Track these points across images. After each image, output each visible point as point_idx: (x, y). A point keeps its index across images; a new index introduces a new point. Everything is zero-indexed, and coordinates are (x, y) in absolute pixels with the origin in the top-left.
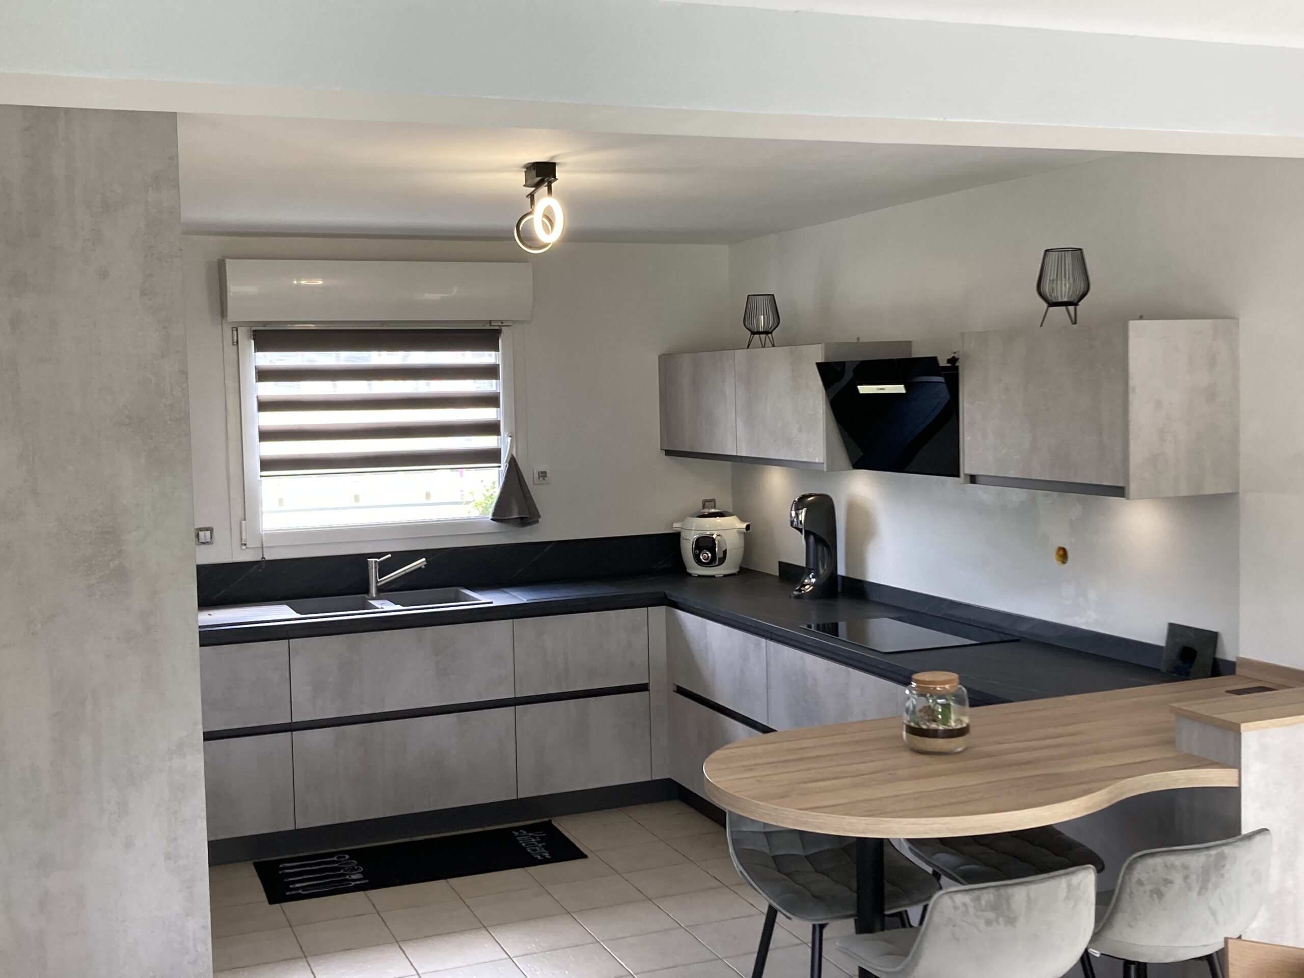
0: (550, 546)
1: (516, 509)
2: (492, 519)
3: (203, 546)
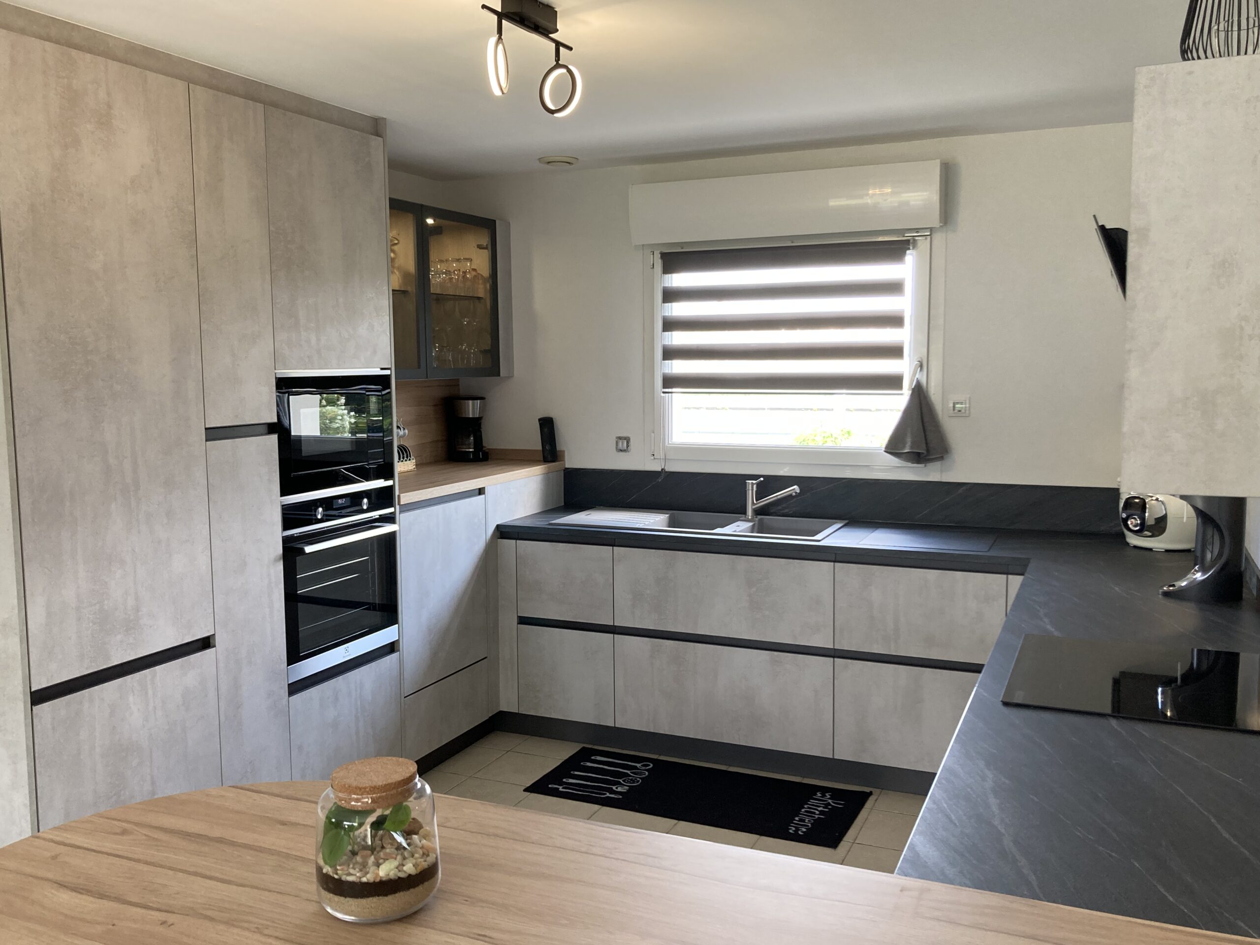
0: (964, 488)
1: (909, 444)
2: (885, 451)
3: (621, 453)
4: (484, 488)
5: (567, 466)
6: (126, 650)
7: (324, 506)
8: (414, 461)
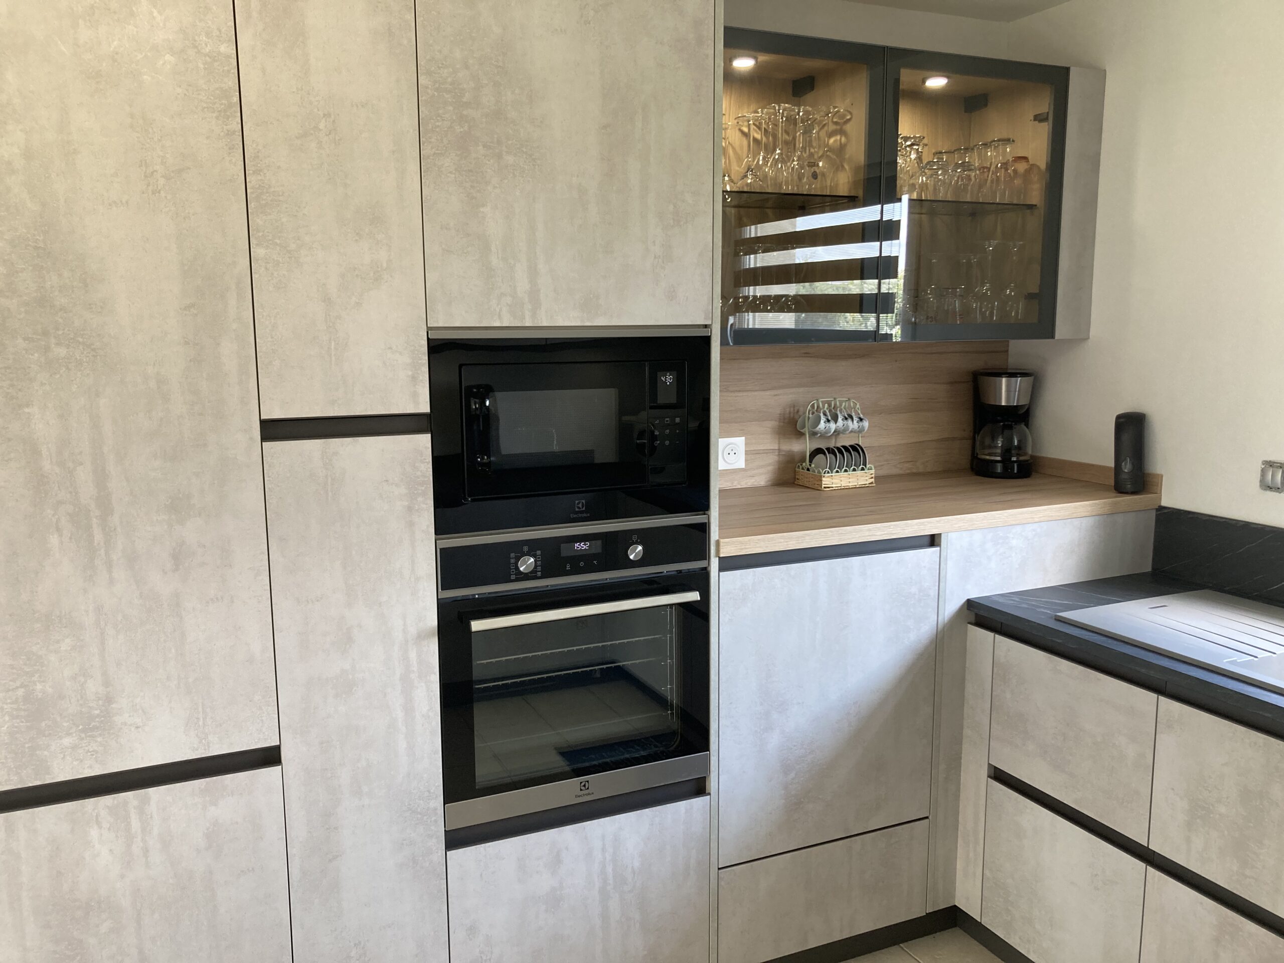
3: (1270, 494)
4: (940, 534)
5: (1165, 502)
6: (82, 761)
7: (539, 552)
8: (873, 471)
